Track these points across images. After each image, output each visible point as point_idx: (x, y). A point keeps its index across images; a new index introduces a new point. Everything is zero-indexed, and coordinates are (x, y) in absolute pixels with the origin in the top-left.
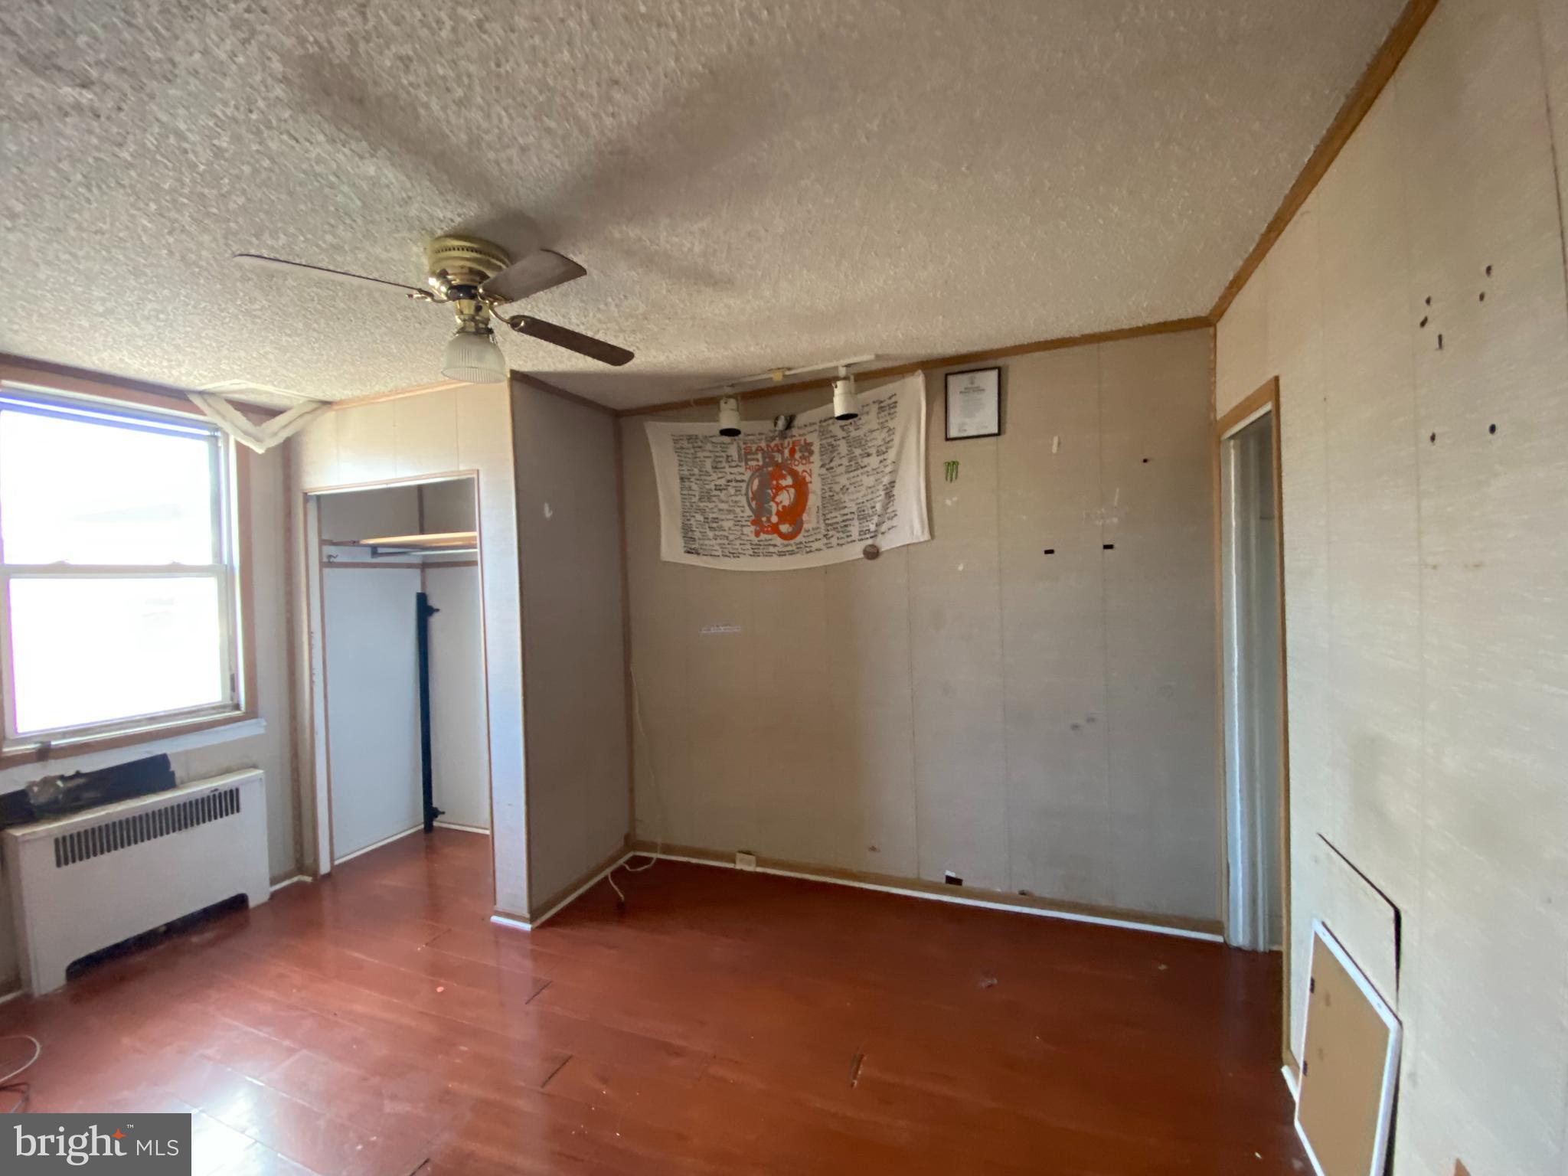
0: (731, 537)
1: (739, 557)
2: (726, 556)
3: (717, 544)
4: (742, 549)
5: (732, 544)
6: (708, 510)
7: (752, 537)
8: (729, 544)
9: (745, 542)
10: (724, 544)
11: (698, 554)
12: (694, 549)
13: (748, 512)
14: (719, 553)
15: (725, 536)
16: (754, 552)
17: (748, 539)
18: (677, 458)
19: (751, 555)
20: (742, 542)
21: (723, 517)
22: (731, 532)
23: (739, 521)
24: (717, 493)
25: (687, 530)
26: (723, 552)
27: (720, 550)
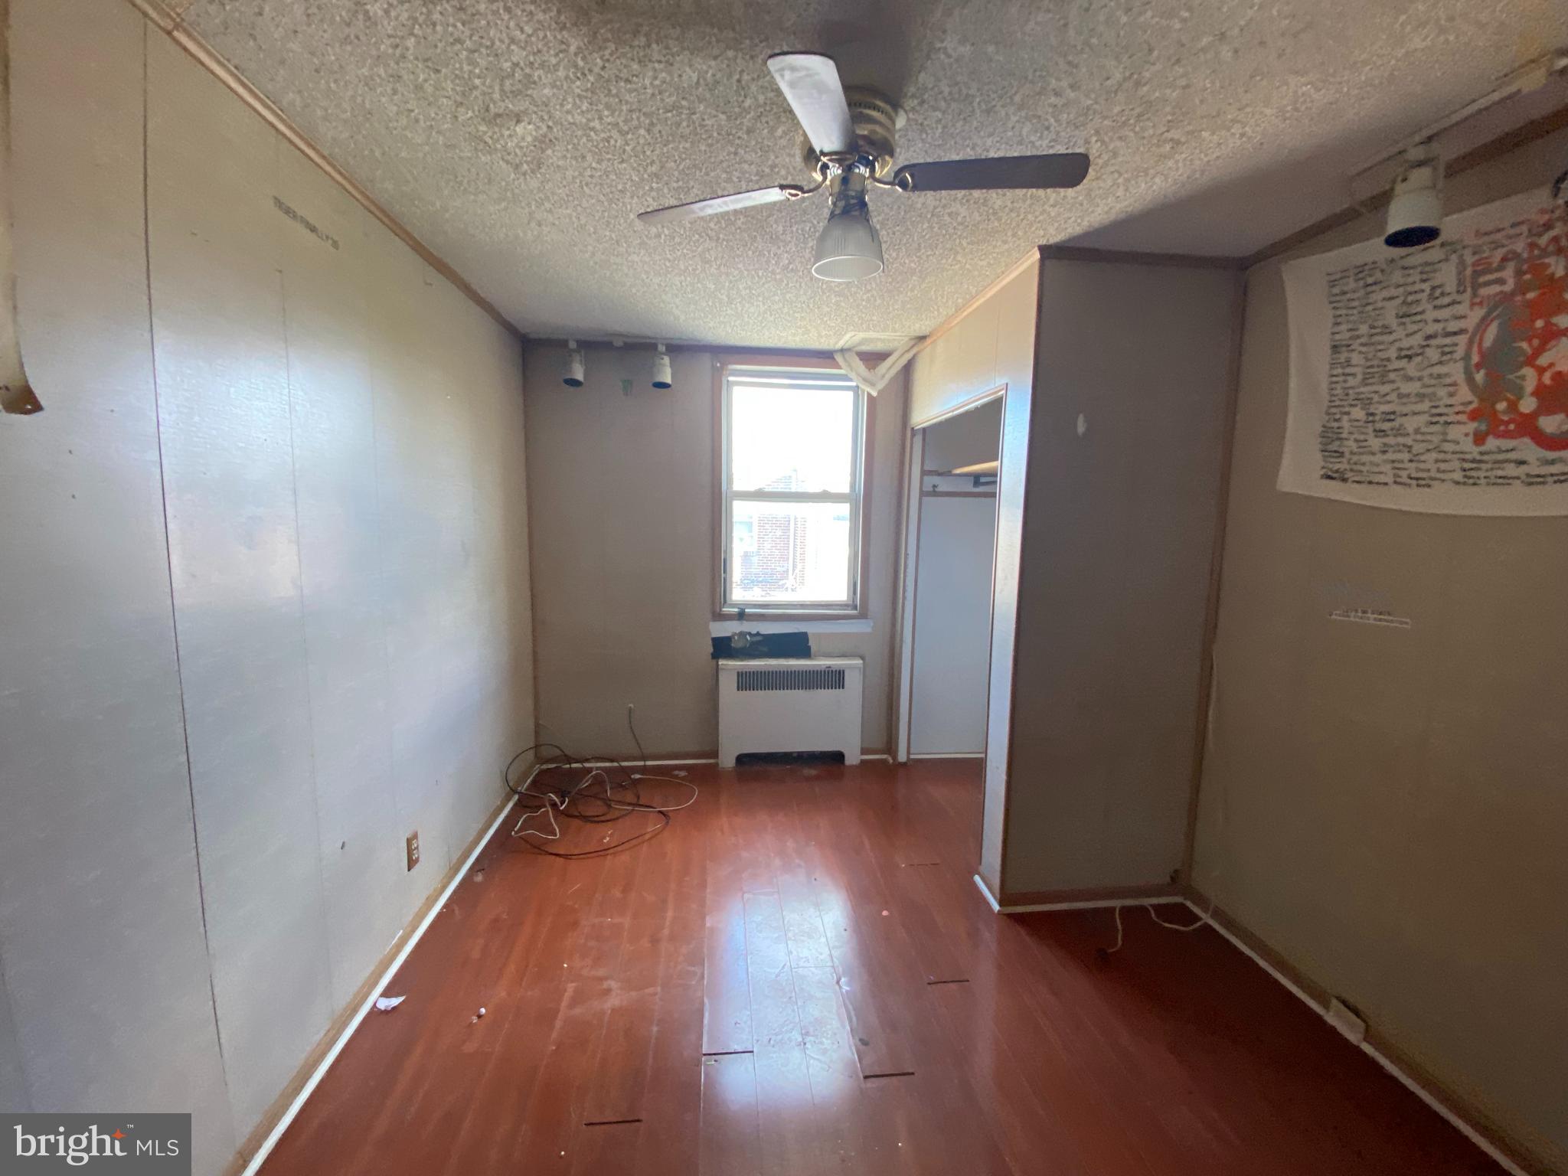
0: (1418, 448)
1: (1429, 486)
2: (1404, 484)
3: (1386, 461)
4: (1438, 470)
5: (1419, 461)
6: (1376, 398)
7: (1468, 446)
8: (1411, 461)
9: (1449, 457)
10: (1402, 461)
11: (1344, 480)
12: (1337, 471)
13: (1465, 394)
14: (1389, 479)
15: (1404, 445)
16: (1465, 476)
17: (1457, 448)
18: (1331, 313)
19: (1458, 483)
20: (1442, 456)
21: (1405, 410)
22: (1419, 437)
23: (1440, 415)
24: (1403, 363)
25: (1330, 440)
26: (1396, 476)
27: (1391, 473)
